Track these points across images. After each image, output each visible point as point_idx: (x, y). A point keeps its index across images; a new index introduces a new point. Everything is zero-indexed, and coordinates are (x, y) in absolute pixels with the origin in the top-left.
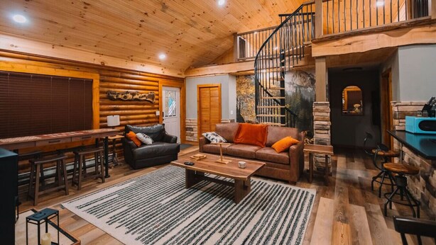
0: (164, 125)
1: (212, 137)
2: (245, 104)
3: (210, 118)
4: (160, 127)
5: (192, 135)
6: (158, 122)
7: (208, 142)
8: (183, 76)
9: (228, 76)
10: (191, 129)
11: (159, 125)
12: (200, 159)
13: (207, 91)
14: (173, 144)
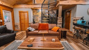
0: (6, 25)
1: (31, 29)
2: (35, 18)
3: (24, 22)
4: (4, 27)
5: (18, 28)
6: (2, 25)
7: (30, 31)
8: (12, 7)
9: (30, 9)
10: (17, 26)
11: (3, 26)
12: (33, 40)
13: (23, 13)
14: (13, 34)
